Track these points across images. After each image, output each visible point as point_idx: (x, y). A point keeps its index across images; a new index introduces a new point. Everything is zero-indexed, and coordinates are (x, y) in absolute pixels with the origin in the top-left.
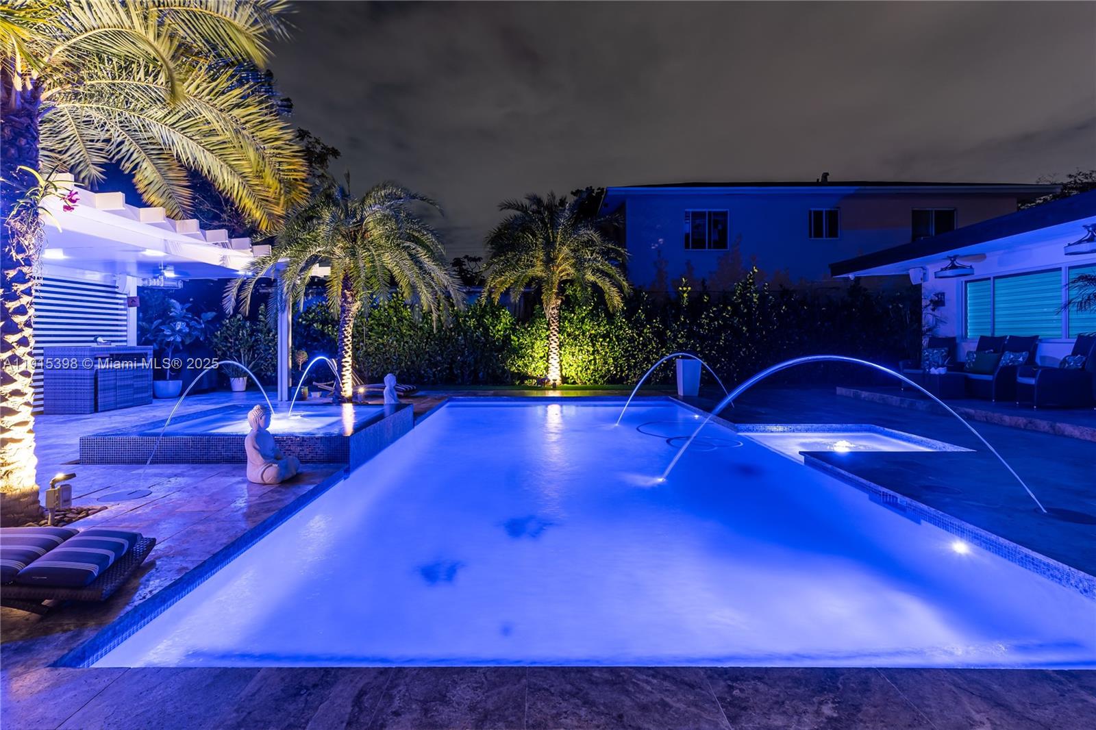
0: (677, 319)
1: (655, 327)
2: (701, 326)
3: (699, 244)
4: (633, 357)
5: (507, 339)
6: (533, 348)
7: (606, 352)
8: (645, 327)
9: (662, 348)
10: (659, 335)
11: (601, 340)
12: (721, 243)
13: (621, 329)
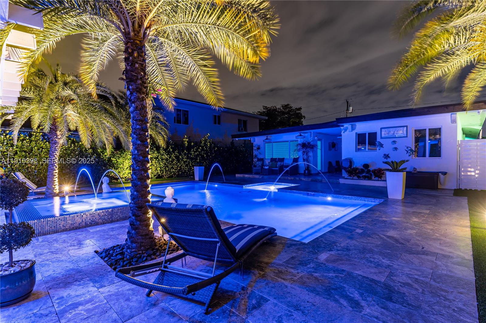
0: (183, 152)
1: (176, 154)
2: (191, 154)
3: (179, 122)
4: (167, 166)
5: (109, 159)
6: (123, 164)
7: (157, 165)
8: (172, 154)
9: (178, 163)
10: (177, 157)
11: (155, 160)
12: (186, 122)
13: (163, 155)
